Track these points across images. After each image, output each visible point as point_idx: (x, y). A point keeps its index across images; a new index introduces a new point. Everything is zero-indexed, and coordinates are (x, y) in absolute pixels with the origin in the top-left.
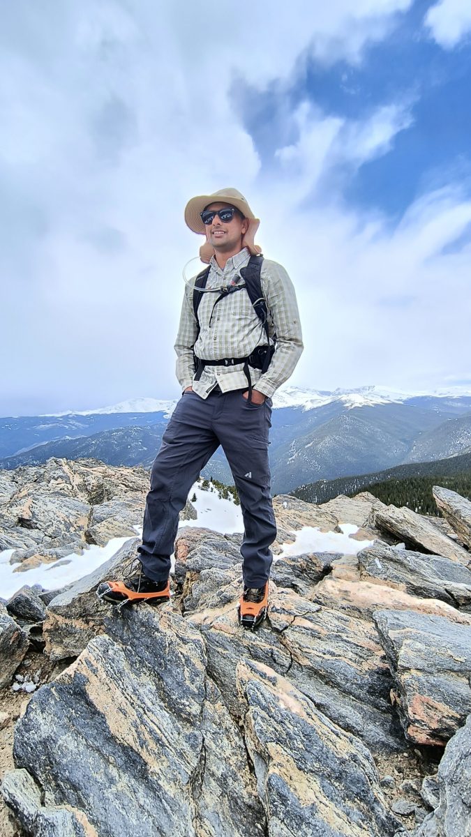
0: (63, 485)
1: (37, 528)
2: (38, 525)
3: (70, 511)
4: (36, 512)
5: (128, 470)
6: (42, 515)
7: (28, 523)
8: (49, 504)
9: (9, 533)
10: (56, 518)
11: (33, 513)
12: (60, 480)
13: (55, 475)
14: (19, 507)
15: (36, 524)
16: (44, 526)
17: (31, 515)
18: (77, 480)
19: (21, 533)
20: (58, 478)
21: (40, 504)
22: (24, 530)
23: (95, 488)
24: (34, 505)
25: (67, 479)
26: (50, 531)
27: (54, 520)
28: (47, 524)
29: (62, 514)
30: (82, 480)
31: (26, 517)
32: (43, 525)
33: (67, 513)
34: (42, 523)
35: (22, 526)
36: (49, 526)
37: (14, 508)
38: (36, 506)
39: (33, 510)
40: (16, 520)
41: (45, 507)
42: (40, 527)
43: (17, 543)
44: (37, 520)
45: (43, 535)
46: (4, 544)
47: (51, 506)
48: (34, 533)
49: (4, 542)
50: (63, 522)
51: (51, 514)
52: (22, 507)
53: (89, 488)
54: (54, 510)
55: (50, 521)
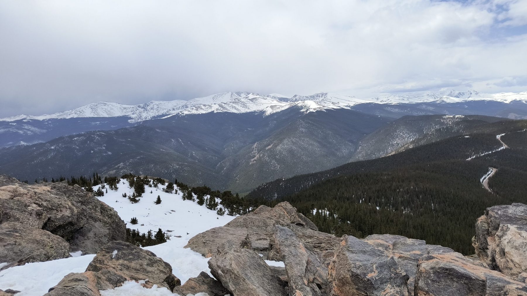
5: (44, 188)
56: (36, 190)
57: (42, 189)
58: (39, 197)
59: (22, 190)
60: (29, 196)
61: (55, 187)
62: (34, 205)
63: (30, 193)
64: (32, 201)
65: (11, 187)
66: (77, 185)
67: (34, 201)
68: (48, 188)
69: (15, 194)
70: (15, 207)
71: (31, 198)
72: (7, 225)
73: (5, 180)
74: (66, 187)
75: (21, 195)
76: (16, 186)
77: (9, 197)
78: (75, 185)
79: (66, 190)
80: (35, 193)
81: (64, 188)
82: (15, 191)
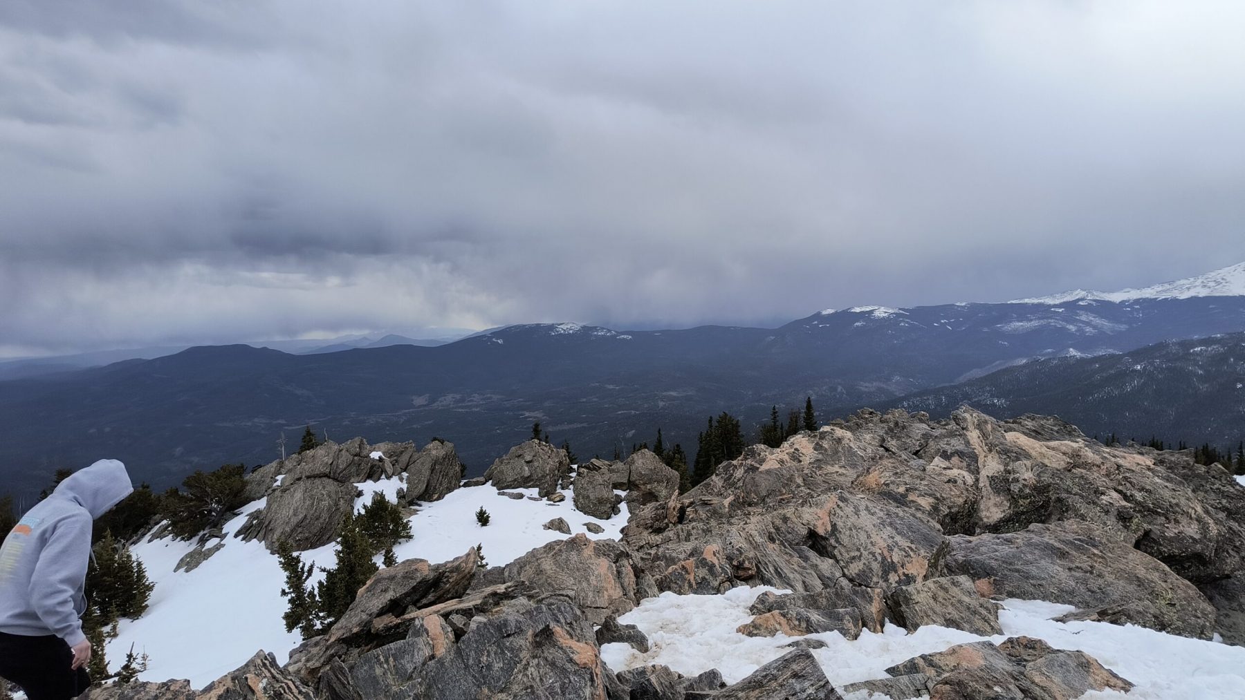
0: (955, 472)
1: (834, 557)
2: (836, 552)
3: (898, 538)
4: (840, 524)
5: (1139, 458)
6: (848, 533)
7: (823, 543)
8: (863, 513)
9: (786, 553)
10: (869, 545)
11: (834, 526)
12: (955, 460)
13: (947, 447)
14: (814, 509)
15: (835, 547)
16: (846, 556)
17: (829, 528)
18: (992, 466)
19: (806, 559)
20: (952, 454)
21: (849, 510)
22: (812, 555)
23: (1027, 491)
24: (838, 511)
25: (970, 460)
26: (854, 569)
27: (865, 549)
28: (853, 554)
29: (881, 539)
30: (1002, 468)
31: (821, 531)
32: (845, 554)
33: (890, 541)
34: (843, 550)
35: (811, 547)
36: (854, 558)
37: (806, 509)
38: (841, 513)
39: (835, 520)
40: (804, 532)
41: (853, 519)
42: (839, 557)
43: (791, 576)
44: (837, 541)
45: (838, 574)
46: (769, 572)
47: (866, 520)
48: (826, 565)
49: (771, 569)
50: (880, 558)
51: (863, 537)
52: (818, 511)
53: (1015, 488)
54: (869, 527)
55: (858, 550)
56: (1121, 461)
57: (1135, 460)
58: (1125, 478)
59: (1089, 455)
60: (1104, 472)
61: (1162, 462)
62: (1115, 495)
63: (1108, 465)
64: (1111, 484)
65: (1069, 445)
66: (1220, 466)
67: (1114, 484)
68: (1148, 461)
69: (1076, 461)
70: (1076, 490)
71: (1108, 475)
72: (1075, 526)
73: (1056, 429)
74: (1189, 464)
75: (1085, 465)
76: (1078, 444)
77: (1065, 466)
78: (1213, 465)
79: (1190, 473)
80: (1119, 467)
81: (1184, 468)
82: (1076, 455)
